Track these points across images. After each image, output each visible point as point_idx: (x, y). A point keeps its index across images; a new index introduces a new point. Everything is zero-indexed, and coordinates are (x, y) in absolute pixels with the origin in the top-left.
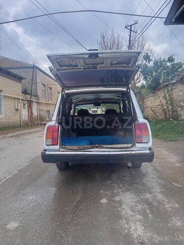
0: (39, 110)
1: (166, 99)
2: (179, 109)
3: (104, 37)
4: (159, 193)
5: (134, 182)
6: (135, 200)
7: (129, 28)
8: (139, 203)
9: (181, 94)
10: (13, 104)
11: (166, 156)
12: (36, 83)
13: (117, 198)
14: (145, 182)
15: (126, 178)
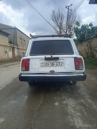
0: (18, 52)
1: (88, 46)
2: (95, 52)
3: (54, 12)
4: (88, 99)
5: (73, 92)
6: (75, 103)
7: (68, 8)
8: (77, 105)
9: (96, 43)
10: (4, 49)
11: (89, 77)
12: (16, 37)
13: (64, 102)
14: (80, 92)
15: (68, 90)
